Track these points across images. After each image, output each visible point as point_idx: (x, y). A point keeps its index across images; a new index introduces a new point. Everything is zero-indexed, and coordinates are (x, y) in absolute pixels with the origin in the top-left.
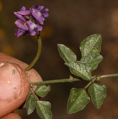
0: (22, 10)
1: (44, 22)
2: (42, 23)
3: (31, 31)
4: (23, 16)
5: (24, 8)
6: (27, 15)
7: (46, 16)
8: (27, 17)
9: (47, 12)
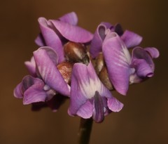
0: (66, 22)
1: (131, 87)
2: (122, 90)
3: (77, 101)
4: (64, 40)
5: (73, 17)
6: (79, 45)
7: (147, 70)
8: (76, 51)
9: (155, 60)
